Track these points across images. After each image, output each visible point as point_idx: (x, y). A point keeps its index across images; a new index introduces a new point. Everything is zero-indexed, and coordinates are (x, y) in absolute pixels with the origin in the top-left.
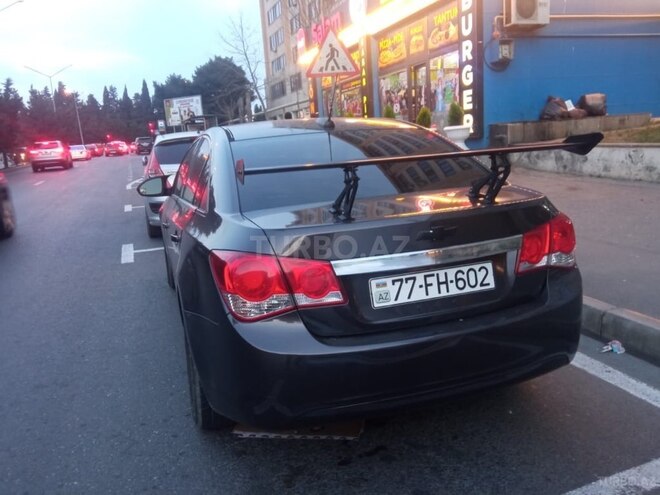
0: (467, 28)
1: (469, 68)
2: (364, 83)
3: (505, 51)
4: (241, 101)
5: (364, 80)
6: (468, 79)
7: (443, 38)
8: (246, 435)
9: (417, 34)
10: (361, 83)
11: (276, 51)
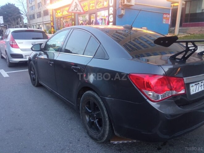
0: (111, 3)
1: (111, 16)
2: (73, 17)
3: (123, 12)
4: (19, 19)
5: (73, 16)
6: (111, 19)
7: (102, 5)
8: (116, 142)
9: (93, 3)
10: (72, 17)
11: (31, 4)
